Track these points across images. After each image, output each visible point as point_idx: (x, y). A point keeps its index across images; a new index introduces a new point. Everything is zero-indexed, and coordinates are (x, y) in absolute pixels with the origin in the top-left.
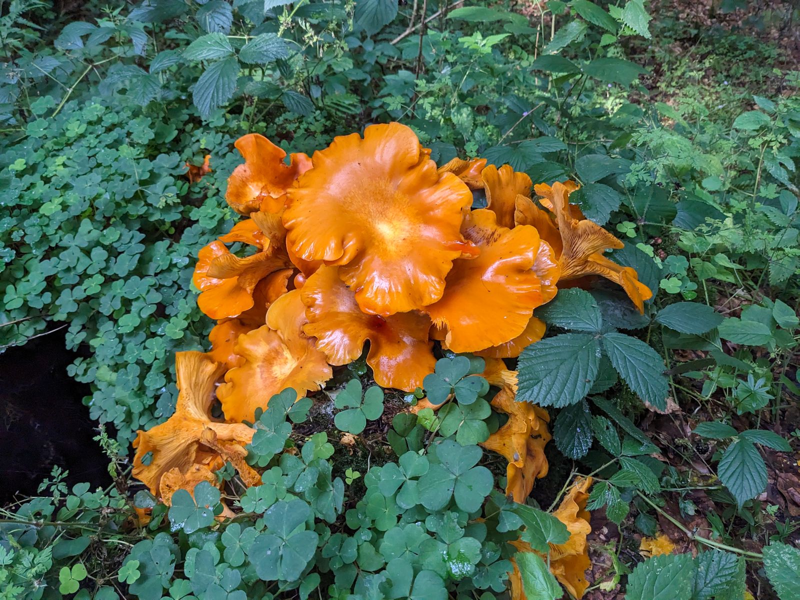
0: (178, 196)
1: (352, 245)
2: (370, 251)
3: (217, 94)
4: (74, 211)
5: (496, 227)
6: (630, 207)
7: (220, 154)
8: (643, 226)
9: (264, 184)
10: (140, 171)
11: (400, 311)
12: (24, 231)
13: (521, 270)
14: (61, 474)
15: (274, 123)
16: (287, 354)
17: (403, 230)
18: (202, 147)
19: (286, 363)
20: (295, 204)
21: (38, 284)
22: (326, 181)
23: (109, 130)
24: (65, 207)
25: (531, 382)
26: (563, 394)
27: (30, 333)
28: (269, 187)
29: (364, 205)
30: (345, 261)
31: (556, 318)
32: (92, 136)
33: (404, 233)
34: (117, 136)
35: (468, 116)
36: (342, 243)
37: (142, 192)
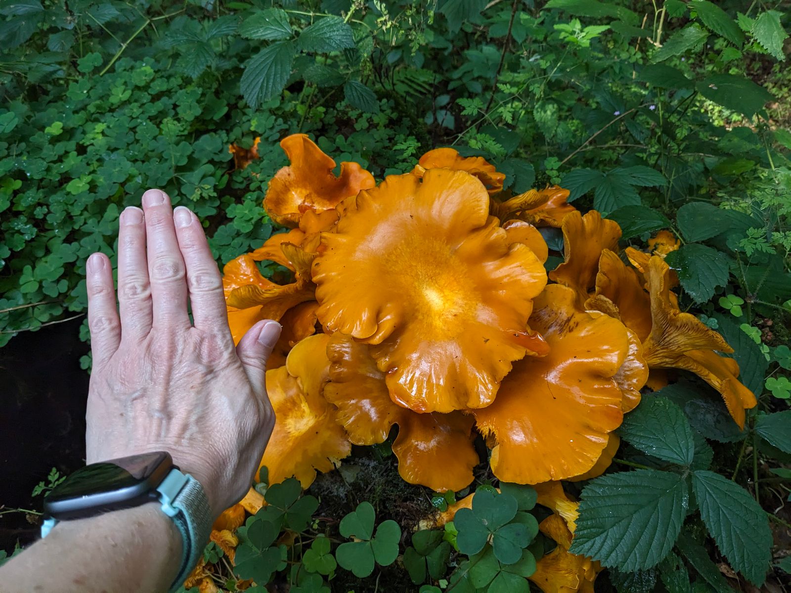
0: (215, 188)
1: (389, 320)
2: (411, 326)
3: (267, 84)
4: (102, 194)
5: (572, 311)
6: (740, 280)
7: (270, 139)
8: (752, 304)
9: (308, 192)
10: (178, 154)
11: (438, 409)
12: (48, 208)
13: (598, 375)
14: (58, 480)
15: (334, 108)
16: (305, 406)
17: (455, 303)
18: (252, 129)
19: (302, 417)
20: (329, 252)
21: (55, 269)
22: (368, 231)
23: (155, 98)
24: (93, 187)
25: (593, 530)
26: (632, 555)
27: (45, 318)
28: (314, 196)
29: (411, 266)
30: (377, 340)
31: (635, 436)
32: (136, 104)
33: (456, 307)
34: (163, 107)
35: (553, 114)
36: (377, 317)
37: (177, 179)
